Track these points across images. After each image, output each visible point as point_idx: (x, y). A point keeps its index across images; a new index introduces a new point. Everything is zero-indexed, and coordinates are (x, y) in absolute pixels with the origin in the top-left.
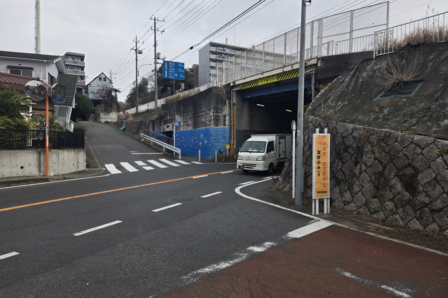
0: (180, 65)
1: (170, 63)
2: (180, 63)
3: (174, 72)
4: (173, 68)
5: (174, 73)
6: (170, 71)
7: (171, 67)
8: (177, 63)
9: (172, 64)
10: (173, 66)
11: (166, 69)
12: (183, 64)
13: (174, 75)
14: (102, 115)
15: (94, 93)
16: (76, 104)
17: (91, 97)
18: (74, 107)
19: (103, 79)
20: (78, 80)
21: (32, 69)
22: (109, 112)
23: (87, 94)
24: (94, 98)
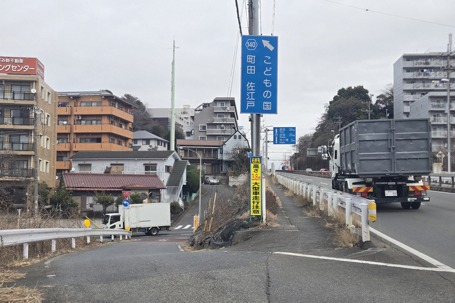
0: (291, 130)
1: (281, 129)
2: (291, 128)
3: (285, 137)
4: (283, 133)
5: (285, 139)
6: (280, 137)
7: (282, 133)
8: (287, 129)
9: (282, 130)
10: (283, 131)
11: (276, 136)
12: (294, 128)
13: (285, 140)
14: (231, 179)
15: (228, 153)
16: (187, 182)
17: (225, 158)
18: (185, 184)
19: (238, 137)
20: (187, 164)
21: (156, 164)
22: (237, 176)
23: (221, 155)
24: (227, 159)
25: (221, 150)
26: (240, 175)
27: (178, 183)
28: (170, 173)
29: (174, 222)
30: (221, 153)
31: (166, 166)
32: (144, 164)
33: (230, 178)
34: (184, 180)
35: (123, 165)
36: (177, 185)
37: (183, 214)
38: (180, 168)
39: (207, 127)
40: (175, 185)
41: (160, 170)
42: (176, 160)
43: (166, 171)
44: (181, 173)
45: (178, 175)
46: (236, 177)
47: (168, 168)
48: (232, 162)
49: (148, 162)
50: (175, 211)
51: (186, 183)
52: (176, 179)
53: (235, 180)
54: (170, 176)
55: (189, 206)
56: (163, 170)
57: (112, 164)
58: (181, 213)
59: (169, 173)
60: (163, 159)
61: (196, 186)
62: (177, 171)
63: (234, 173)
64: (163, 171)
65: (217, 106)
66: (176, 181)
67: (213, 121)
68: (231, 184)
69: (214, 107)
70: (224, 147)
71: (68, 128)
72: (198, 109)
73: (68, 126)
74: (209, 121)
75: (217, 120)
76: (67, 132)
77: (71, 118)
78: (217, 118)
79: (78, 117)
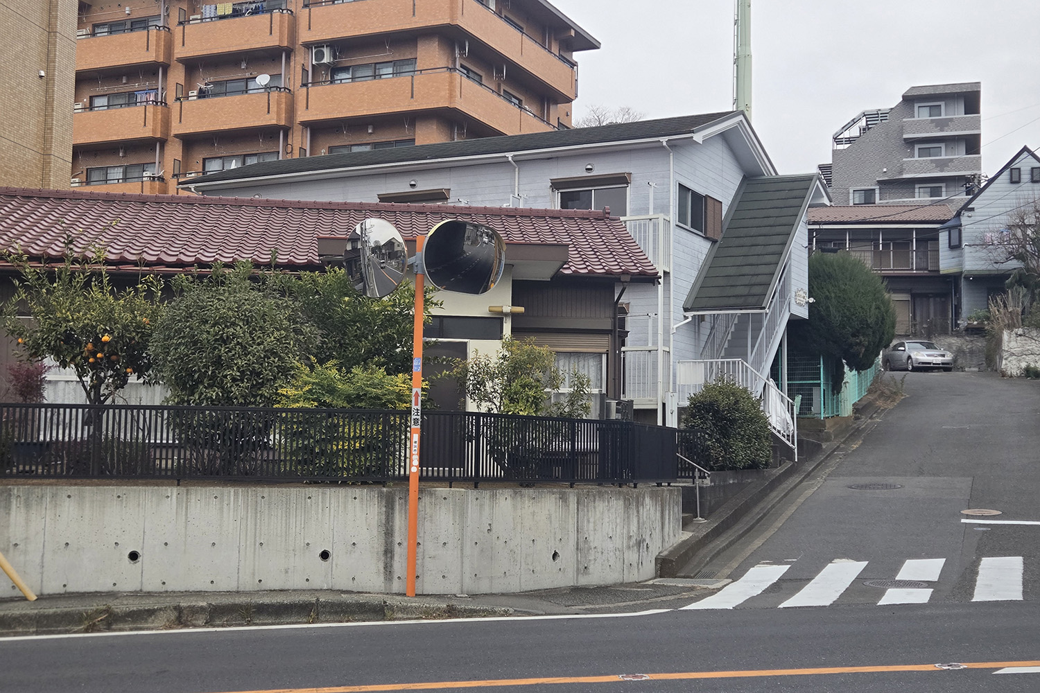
14: (1010, 342)
15: (985, 245)
16: (812, 300)
17: (973, 261)
18: (803, 313)
21: (625, 180)
23: (955, 253)
24: (984, 267)
25: (955, 233)
27: (756, 290)
28: (714, 242)
30: (952, 247)
31: (683, 188)
33: (1005, 337)
34: (794, 289)
35: (442, 197)
36: (751, 300)
39: (877, 192)
40: (740, 301)
41: (647, 211)
43: (682, 217)
44: (779, 239)
45: (759, 250)
47: (697, 206)
49: (576, 171)
51: (810, 305)
52: (746, 270)
54: (708, 256)
56: (664, 209)
57: (384, 199)
59: (706, 238)
60: (664, 139)
61: (868, 326)
62: (754, 231)
63: (1025, 315)
64: (662, 216)
65: (916, 118)
66: (746, 280)
67: (901, 173)
68: (1014, 362)
69: (904, 120)
70: (964, 220)
71: (279, 104)
72: (846, 134)
73: (274, 95)
74: (885, 172)
75: (917, 166)
76: (274, 122)
77: (292, 64)
78: (916, 158)
79: (320, 55)
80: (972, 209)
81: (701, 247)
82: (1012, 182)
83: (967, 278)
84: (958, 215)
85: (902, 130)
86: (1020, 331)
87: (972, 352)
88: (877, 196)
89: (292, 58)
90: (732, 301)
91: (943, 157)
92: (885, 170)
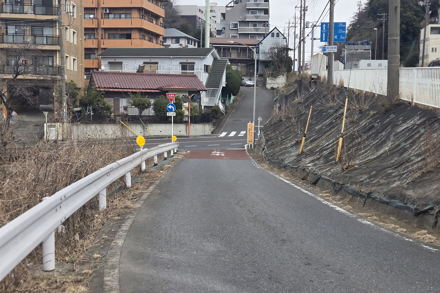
0: (341, 25)
11: (324, 32)
14: (269, 81)
15: (264, 53)
16: (226, 83)
17: (262, 57)
18: (225, 86)
19: (275, 35)
20: (227, 64)
21: (194, 63)
22: (275, 77)
23: (258, 54)
24: (264, 59)
25: (258, 49)
26: (279, 76)
27: (217, 84)
28: (209, 73)
29: (216, 128)
30: (257, 53)
31: (205, 65)
32: (180, 63)
33: (267, 79)
34: (223, 81)
35: (157, 63)
36: (217, 86)
37: (224, 119)
38: (219, 67)
39: (238, 24)
40: (215, 86)
41: (198, 70)
42: (215, 59)
43: (204, 71)
44: (221, 74)
45: (217, 76)
46: (274, 79)
47: (206, 67)
48: (270, 61)
49: (184, 61)
50: (217, 116)
52: (215, 80)
53: (273, 82)
54: (208, 76)
55: (228, 110)
56: (201, 69)
57: (144, 63)
58: (222, 118)
59: (208, 73)
60: (202, 57)
62: (216, 71)
63: (272, 74)
64: (201, 71)
65: (250, 2)
66: (215, 82)
67: (245, 19)
68: (269, 86)
69: (247, 2)
70: (260, 46)
71: (95, 22)
72: (230, 5)
73: (94, 20)
74: (241, 18)
75: (250, 17)
76: (94, 27)
77: (98, 11)
78: (250, 15)
79: (106, 11)
80: (262, 43)
81: (207, 75)
82: (272, 36)
83: (260, 61)
84: (259, 44)
85: (246, 6)
86: (271, 78)
87: (260, 81)
88: (238, 26)
89: (98, 10)
90: (213, 86)
91: (258, 15)
92: (241, 17)
